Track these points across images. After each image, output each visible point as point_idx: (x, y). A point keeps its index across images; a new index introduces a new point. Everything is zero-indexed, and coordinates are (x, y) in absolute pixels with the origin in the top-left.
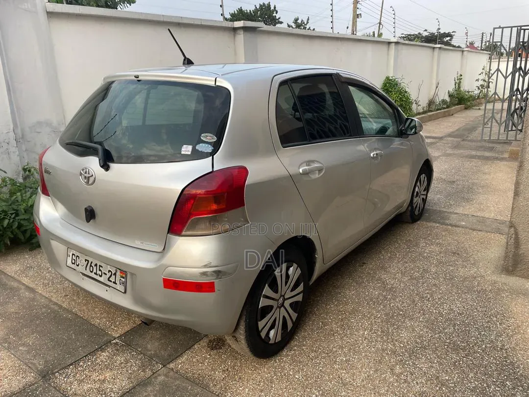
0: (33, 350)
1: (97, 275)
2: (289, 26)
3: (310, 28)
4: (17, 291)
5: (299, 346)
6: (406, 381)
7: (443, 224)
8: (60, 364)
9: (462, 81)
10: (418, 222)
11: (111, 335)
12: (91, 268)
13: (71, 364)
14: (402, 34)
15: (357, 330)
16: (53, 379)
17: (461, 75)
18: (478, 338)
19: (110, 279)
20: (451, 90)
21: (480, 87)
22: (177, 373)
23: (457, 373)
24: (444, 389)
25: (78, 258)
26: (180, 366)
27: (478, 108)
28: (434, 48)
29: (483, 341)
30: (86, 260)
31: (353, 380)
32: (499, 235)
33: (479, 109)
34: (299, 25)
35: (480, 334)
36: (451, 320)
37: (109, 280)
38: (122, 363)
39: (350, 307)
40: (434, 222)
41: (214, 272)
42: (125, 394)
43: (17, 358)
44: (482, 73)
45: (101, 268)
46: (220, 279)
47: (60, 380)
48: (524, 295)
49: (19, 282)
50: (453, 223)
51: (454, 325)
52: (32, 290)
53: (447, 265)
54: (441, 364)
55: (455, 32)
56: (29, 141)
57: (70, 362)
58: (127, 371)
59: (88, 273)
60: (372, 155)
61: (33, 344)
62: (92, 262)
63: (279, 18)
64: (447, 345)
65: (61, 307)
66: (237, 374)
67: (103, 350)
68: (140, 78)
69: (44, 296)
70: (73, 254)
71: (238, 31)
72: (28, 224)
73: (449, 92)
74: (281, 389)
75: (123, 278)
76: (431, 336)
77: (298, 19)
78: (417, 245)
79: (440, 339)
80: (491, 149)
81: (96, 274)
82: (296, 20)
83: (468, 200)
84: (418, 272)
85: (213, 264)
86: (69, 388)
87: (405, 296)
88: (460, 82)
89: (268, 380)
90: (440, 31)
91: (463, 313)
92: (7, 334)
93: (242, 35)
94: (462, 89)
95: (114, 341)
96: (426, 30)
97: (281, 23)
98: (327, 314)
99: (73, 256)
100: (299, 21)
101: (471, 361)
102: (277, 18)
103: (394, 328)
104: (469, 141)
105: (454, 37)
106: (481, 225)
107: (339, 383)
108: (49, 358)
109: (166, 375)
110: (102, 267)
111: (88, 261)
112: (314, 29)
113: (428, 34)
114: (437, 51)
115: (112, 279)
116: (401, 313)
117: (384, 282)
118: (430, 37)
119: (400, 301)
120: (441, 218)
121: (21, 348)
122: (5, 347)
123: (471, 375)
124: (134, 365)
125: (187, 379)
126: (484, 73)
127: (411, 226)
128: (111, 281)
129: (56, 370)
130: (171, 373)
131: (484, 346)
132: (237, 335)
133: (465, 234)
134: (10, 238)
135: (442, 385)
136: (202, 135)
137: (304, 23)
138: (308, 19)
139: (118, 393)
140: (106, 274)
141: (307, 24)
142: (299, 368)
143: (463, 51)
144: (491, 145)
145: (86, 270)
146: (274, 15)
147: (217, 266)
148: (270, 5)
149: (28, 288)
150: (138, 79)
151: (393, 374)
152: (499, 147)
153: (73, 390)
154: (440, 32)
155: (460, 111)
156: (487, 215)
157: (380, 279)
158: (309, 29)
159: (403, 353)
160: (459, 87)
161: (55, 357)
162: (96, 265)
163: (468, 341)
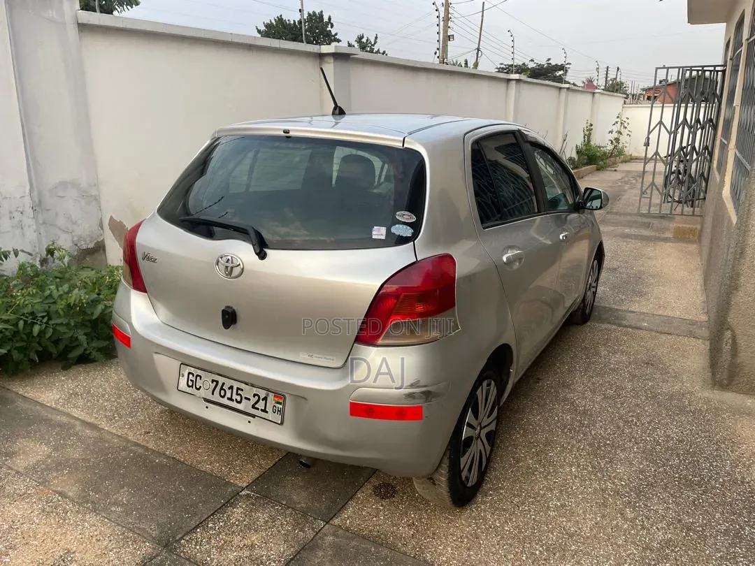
0: (133, 511)
1: (233, 400)
2: (350, 45)
3: (378, 50)
4: (71, 428)
5: (495, 490)
6: (643, 527)
7: (620, 325)
8: (182, 528)
9: (592, 132)
10: (589, 324)
11: (235, 485)
12: (222, 392)
13: (197, 527)
14: (502, 64)
15: (562, 466)
16: (180, 548)
17: (591, 125)
18: (711, 470)
19: (256, 406)
20: (579, 144)
21: (614, 142)
22: (348, 531)
23: (701, 514)
24: (691, 534)
25: (198, 378)
26: (348, 521)
27: (613, 169)
28: (561, 88)
29: (718, 473)
30: (213, 381)
31: (579, 529)
32: (694, 340)
33: (615, 170)
34: (364, 45)
35: (711, 465)
36: (672, 450)
37: (253, 407)
38: (267, 521)
39: (542, 437)
40: (609, 323)
41: (422, 393)
42: (290, 562)
43: (113, 522)
44: (617, 122)
45: (240, 392)
46: (430, 401)
47: (190, 548)
48: (749, 414)
49: (68, 415)
50: (633, 324)
51: (678, 455)
52: (93, 427)
53: (644, 380)
54: (678, 504)
55: (570, 64)
56: (48, 210)
57: (193, 524)
58: (279, 531)
59: (216, 398)
60: (561, 237)
61: (128, 501)
62: (223, 384)
63: (336, 34)
64: (677, 481)
65: (147, 449)
66: (428, 529)
67: (234, 506)
68: (291, 134)
69: (115, 435)
70: (189, 373)
71: (327, 59)
72: (67, 331)
73: (577, 147)
74: (492, 545)
75: (280, 404)
76: (655, 471)
77: (363, 37)
78: (597, 354)
79: (667, 473)
80: (648, 226)
81: (231, 399)
82: (360, 39)
83: (641, 294)
84: (611, 389)
85: (422, 383)
86: (208, 559)
87: (605, 421)
88: (590, 134)
89: (472, 535)
90: (550, 62)
91: (684, 441)
92: (83, 490)
93: (332, 65)
94: (592, 143)
95: (243, 493)
96: (532, 60)
97: (339, 41)
98: (516, 446)
99: (191, 376)
100: (364, 40)
101: (712, 498)
102: (333, 34)
103: (606, 462)
104: (616, 214)
105: (569, 70)
106: (667, 326)
107: (563, 533)
108: (161, 521)
109: (334, 534)
110: (242, 390)
111: (217, 382)
112: (384, 53)
113: (535, 65)
114: (564, 92)
115: (261, 405)
116: (608, 442)
117: (572, 403)
118: (538, 69)
119: (601, 427)
120: (614, 317)
121: (113, 509)
122: (88, 508)
123: (718, 515)
124: (285, 523)
125: (364, 537)
126: (619, 123)
127: (580, 328)
128: (258, 409)
129: (180, 536)
130: (341, 532)
131: (721, 480)
132: (436, 476)
133: (653, 338)
134: (37, 352)
135: (689, 529)
136: (397, 213)
137: (370, 43)
138: (376, 38)
139: (280, 561)
140: (249, 399)
141: (375, 44)
142: (506, 518)
143: (594, 93)
144: (645, 220)
145: (213, 394)
146: (328, 29)
147: (425, 386)
148: (322, 16)
149: (84, 423)
150: (287, 135)
151: (626, 519)
152: (656, 222)
153: (215, 560)
154: (550, 64)
155: (591, 172)
156: (671, 314)
157: (565, 399)
158: (378, 52)
159: (628, 493)
160: (589, 141)
161: (169, 518)
162: (231, 388)
163: (701, 475)
